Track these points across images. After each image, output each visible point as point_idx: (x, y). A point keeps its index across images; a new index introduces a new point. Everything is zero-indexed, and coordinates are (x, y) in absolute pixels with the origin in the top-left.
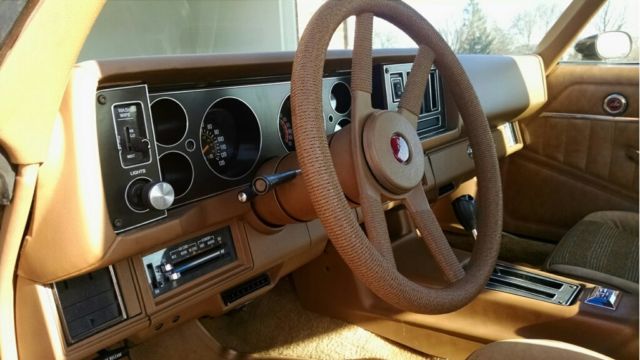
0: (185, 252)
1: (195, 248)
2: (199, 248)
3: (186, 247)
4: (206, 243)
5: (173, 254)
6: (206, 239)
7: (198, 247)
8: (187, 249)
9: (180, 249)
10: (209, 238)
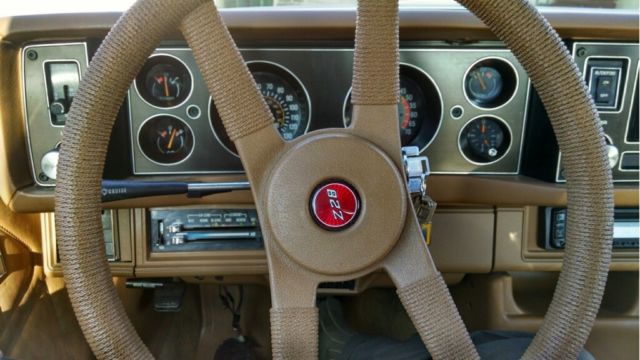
0: (206, 220)
1: (219, 220)
2: (223, 222)
3: (208, 215)
4: (234, 218)
5: (191, 218)
6: (235, 215)
7: (223, 219)
8: (209, 219)
9: (201, 215)
10: (239, 214)
